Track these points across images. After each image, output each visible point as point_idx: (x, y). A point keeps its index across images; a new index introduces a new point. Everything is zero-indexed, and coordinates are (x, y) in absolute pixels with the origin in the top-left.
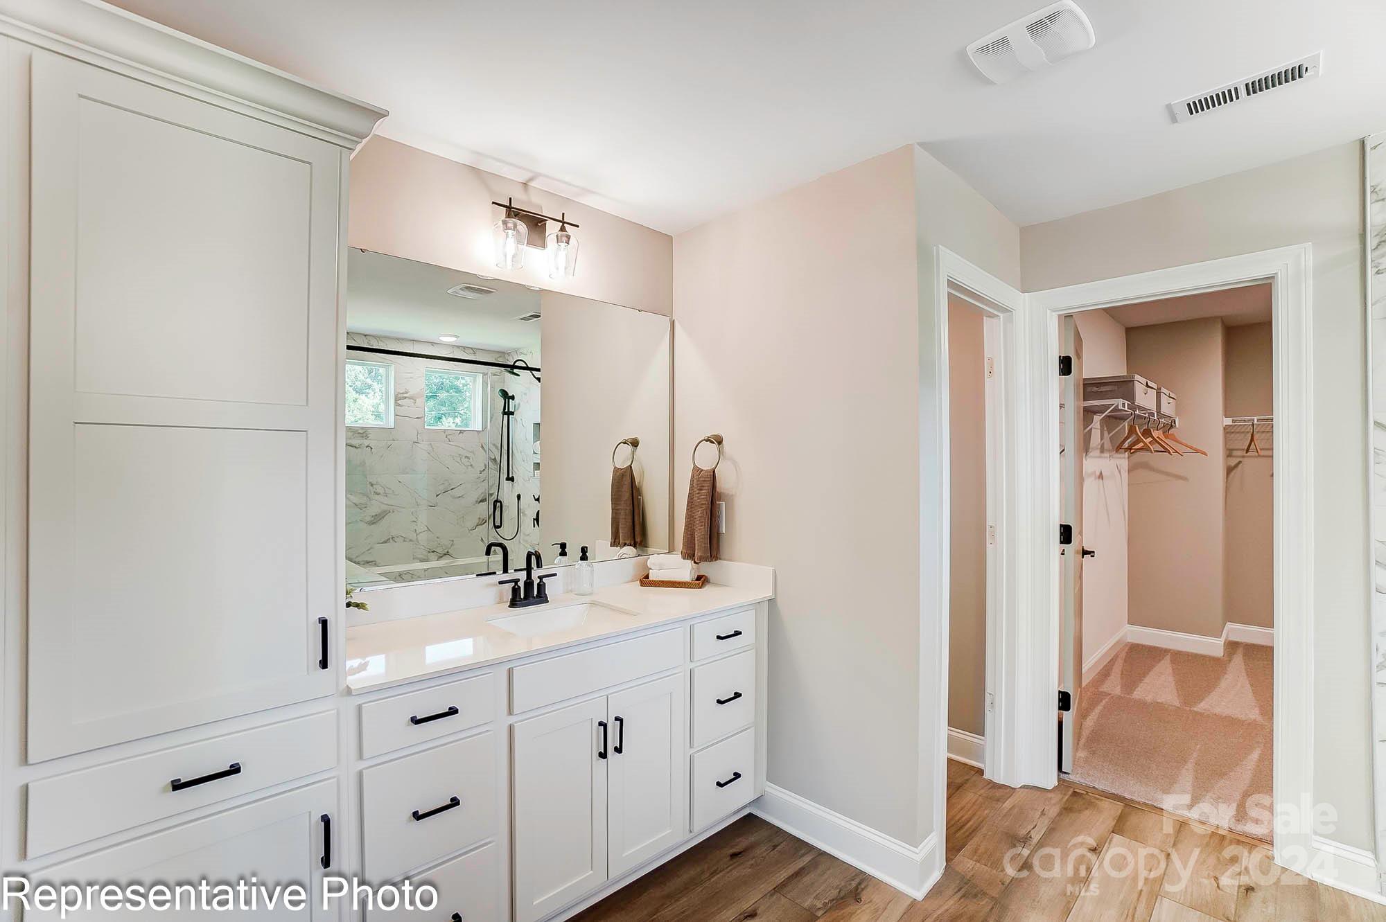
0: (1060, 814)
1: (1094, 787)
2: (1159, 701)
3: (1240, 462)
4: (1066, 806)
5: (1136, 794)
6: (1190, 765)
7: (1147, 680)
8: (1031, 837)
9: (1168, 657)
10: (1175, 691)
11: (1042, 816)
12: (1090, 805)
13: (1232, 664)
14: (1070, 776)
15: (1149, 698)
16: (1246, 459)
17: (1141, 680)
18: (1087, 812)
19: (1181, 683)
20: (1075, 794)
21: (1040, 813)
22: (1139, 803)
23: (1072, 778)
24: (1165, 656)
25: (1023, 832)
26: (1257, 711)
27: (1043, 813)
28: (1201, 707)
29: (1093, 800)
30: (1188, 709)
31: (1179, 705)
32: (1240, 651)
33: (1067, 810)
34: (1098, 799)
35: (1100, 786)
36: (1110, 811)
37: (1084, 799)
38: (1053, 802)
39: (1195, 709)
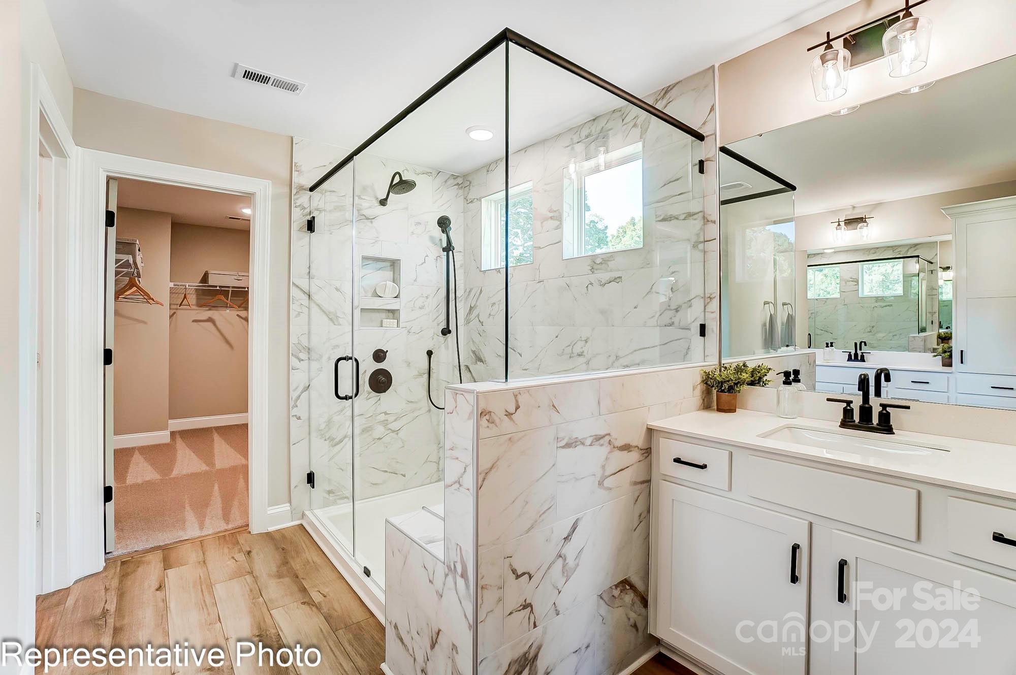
0: (121, 582)
1: (136, 551)
2: (147, 479)
3: (175, 313)
4: (122, 574)
5: (167, 540)
6: (188, 508)
7: (130, 470)
8: (108, 610)
9: (137, 452)
10: (153, 471)
11: (107, 591)
12: (139, 563)
13: (177, 445)
14: (114, 553)
15: (139, 481)
16: (178, 311)
17: (126, 472)
18: (140, 569)
19: (154, 464)
20: (123, 563)
21: (104, 591)
22: (171, 544)
23: (116, 554)
24: (134, 452)
25: (98, 611)
26: (204, 465)
27: (106, 589)
28: (175, 473)
29: (139, 559)
30: (167, 478)
31: (161, 478)
32: (178, 436)
33: (124, 576)
34: (141, 557)
35: (140, 546)
36: (155, 560)
37: (132, 562)
38: (110, 577)
39: (171, 476)
